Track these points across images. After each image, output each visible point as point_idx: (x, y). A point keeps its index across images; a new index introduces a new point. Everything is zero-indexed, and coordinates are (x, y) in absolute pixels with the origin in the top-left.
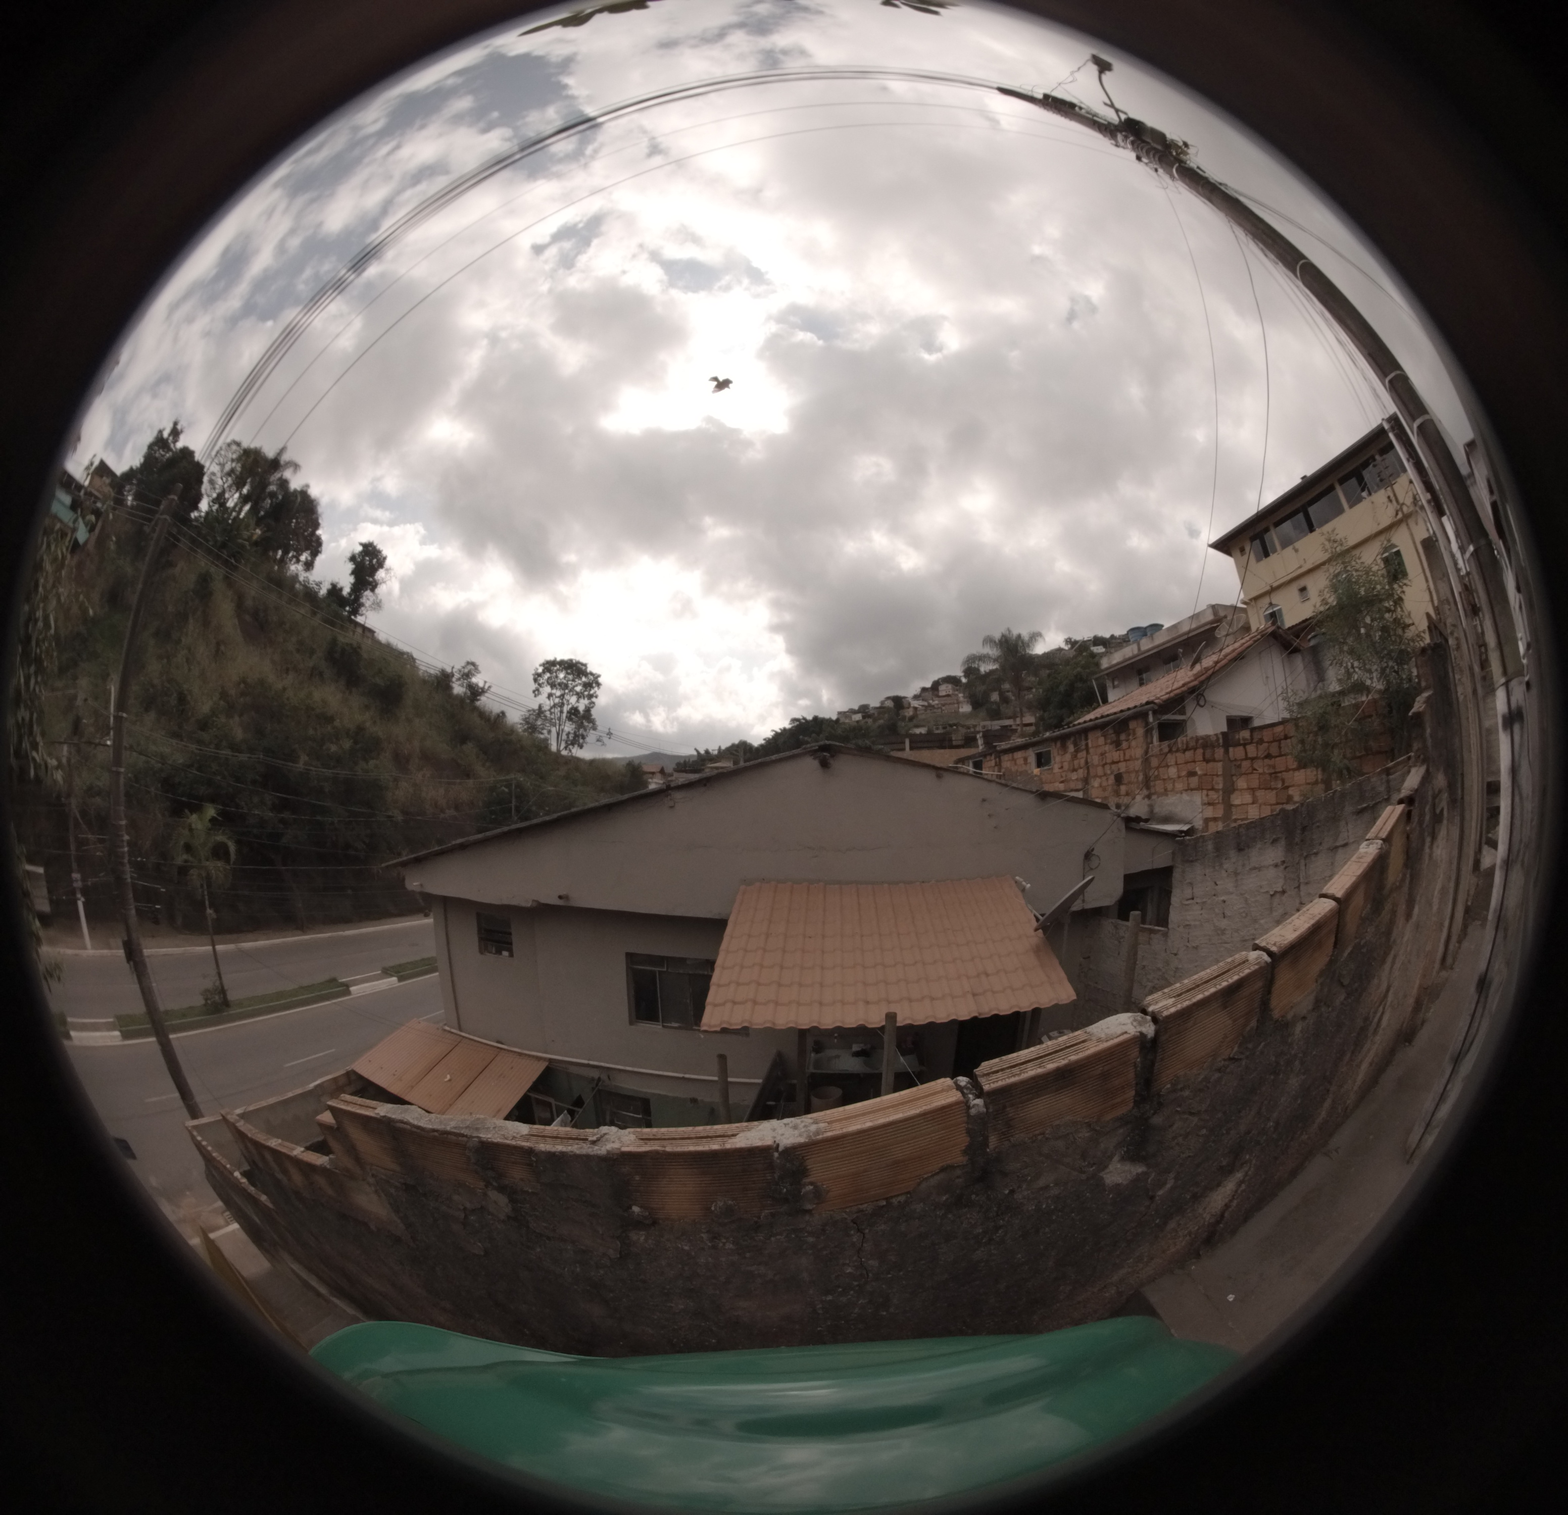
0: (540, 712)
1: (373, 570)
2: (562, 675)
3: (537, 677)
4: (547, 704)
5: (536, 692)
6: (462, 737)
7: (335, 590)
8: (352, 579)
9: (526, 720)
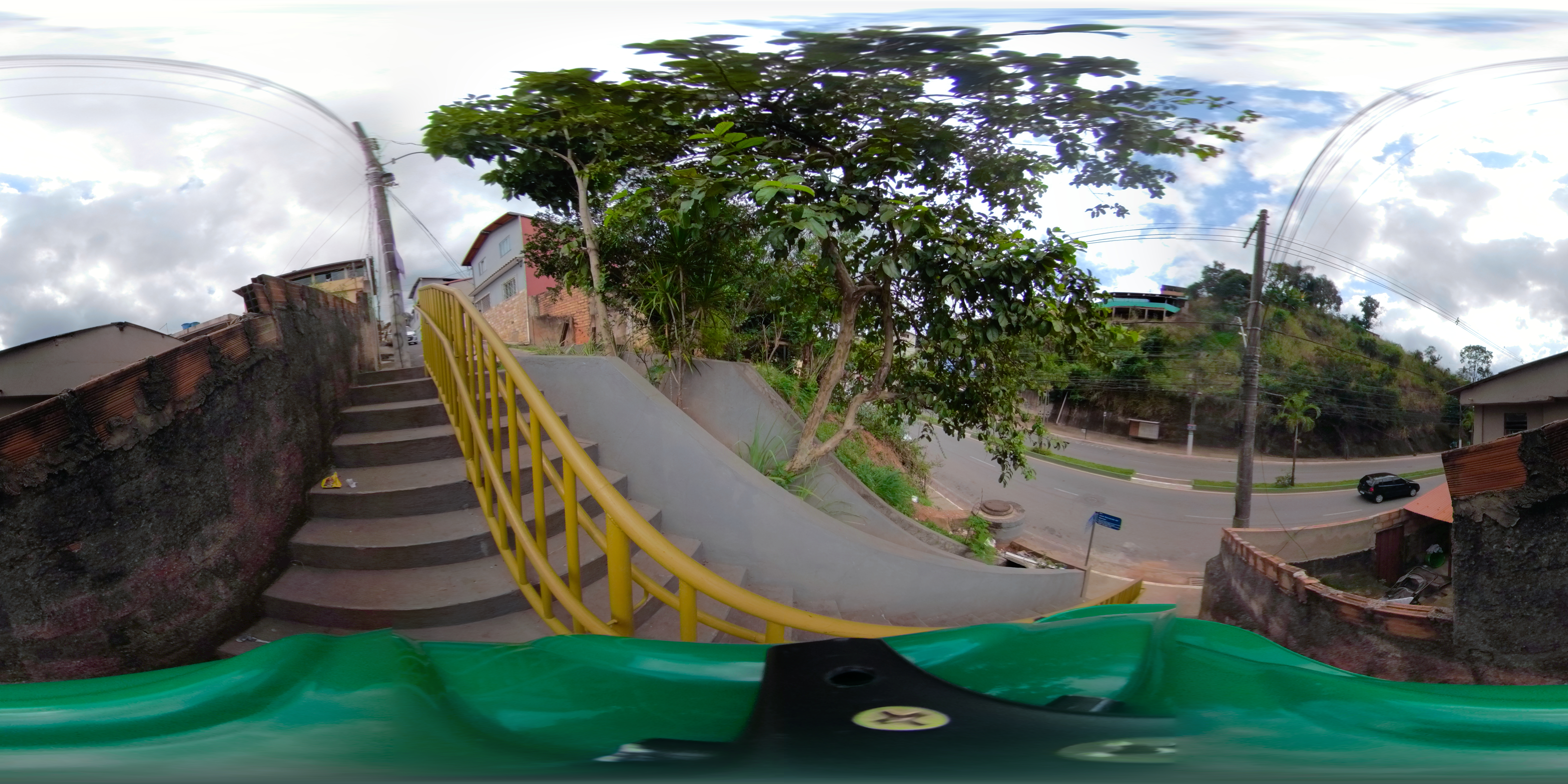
0: (1464, 370)
1: (1373, 309)
2: (1474, 353)
3: (1462, 354)
4: (1467, 367)
5: (1462, 361)
6: (1429, 379)
7: (1355, 319)
8: (1363, 313)
9: (1459, 373)
